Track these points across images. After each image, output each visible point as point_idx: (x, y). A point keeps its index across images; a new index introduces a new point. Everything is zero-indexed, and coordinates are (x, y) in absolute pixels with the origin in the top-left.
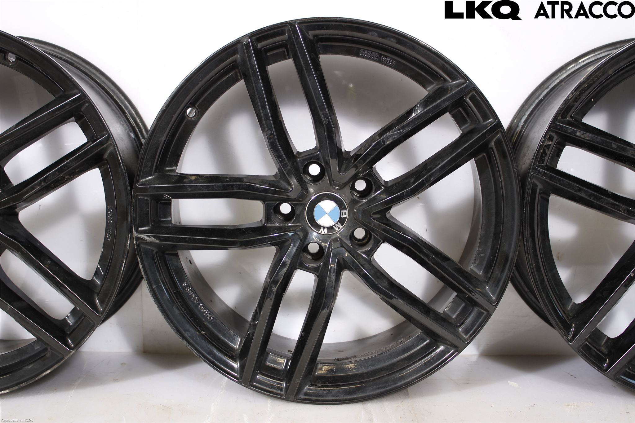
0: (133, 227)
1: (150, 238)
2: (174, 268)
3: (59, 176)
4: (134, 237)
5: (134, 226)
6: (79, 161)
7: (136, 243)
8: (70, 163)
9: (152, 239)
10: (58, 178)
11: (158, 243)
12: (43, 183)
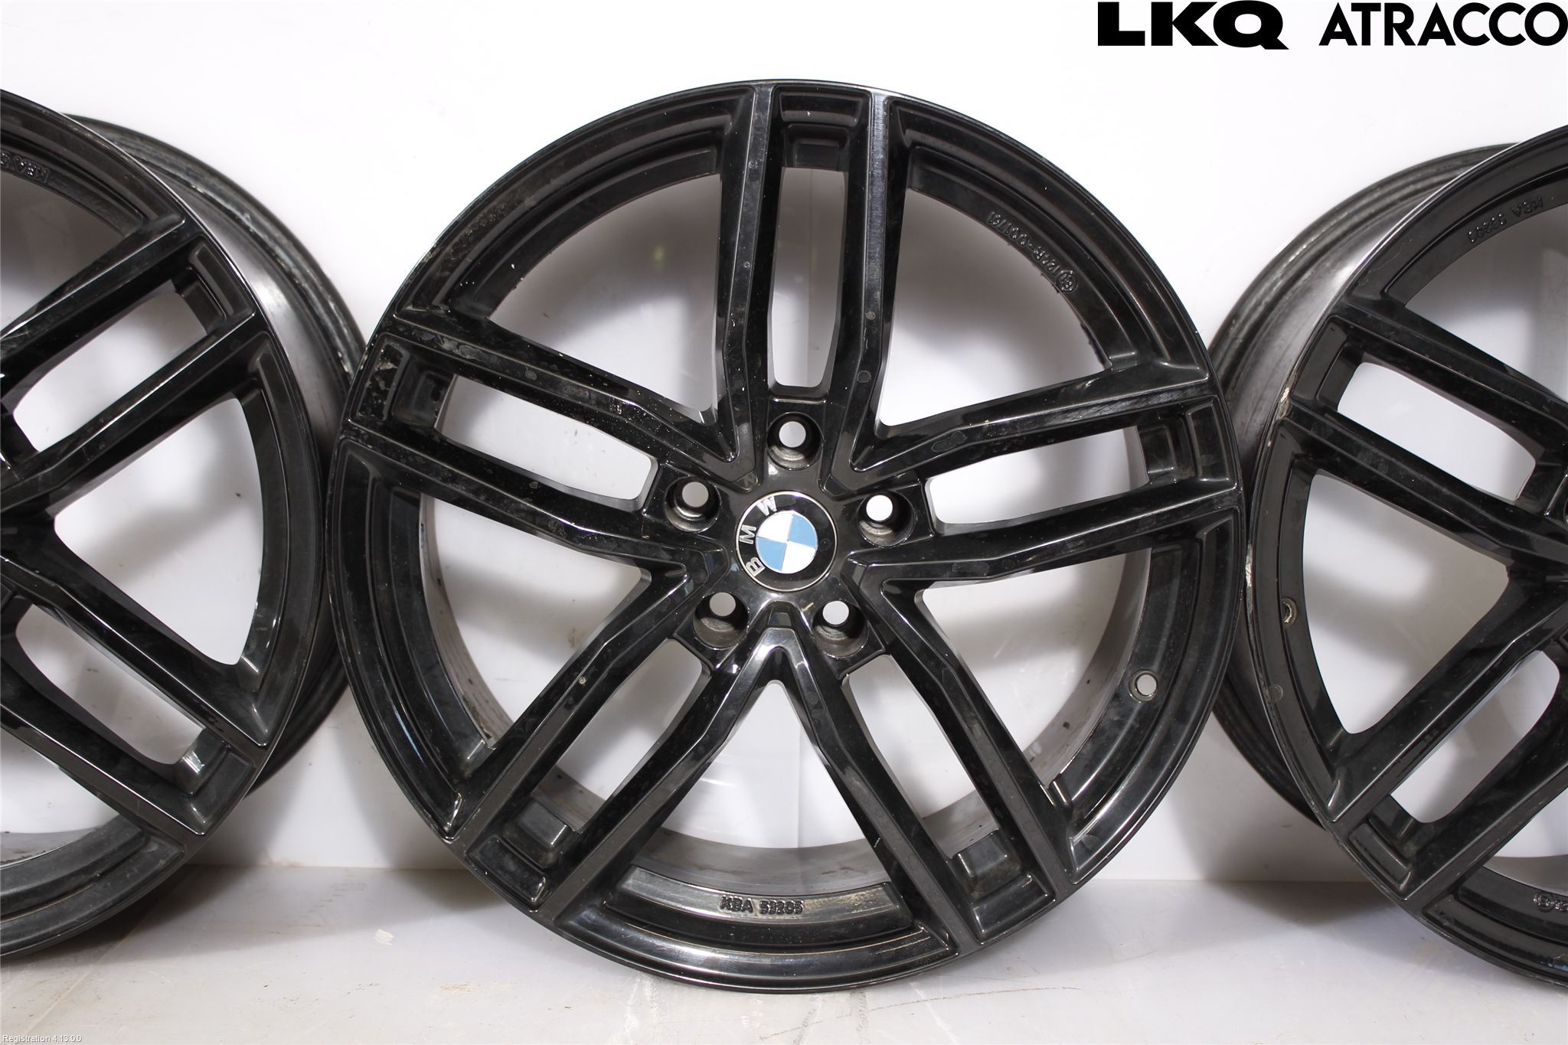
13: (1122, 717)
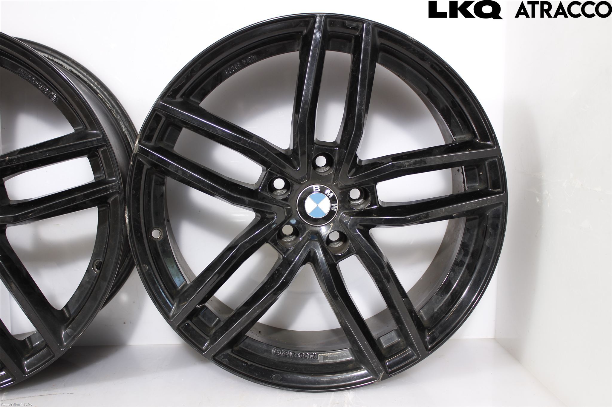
13: (90, 279)
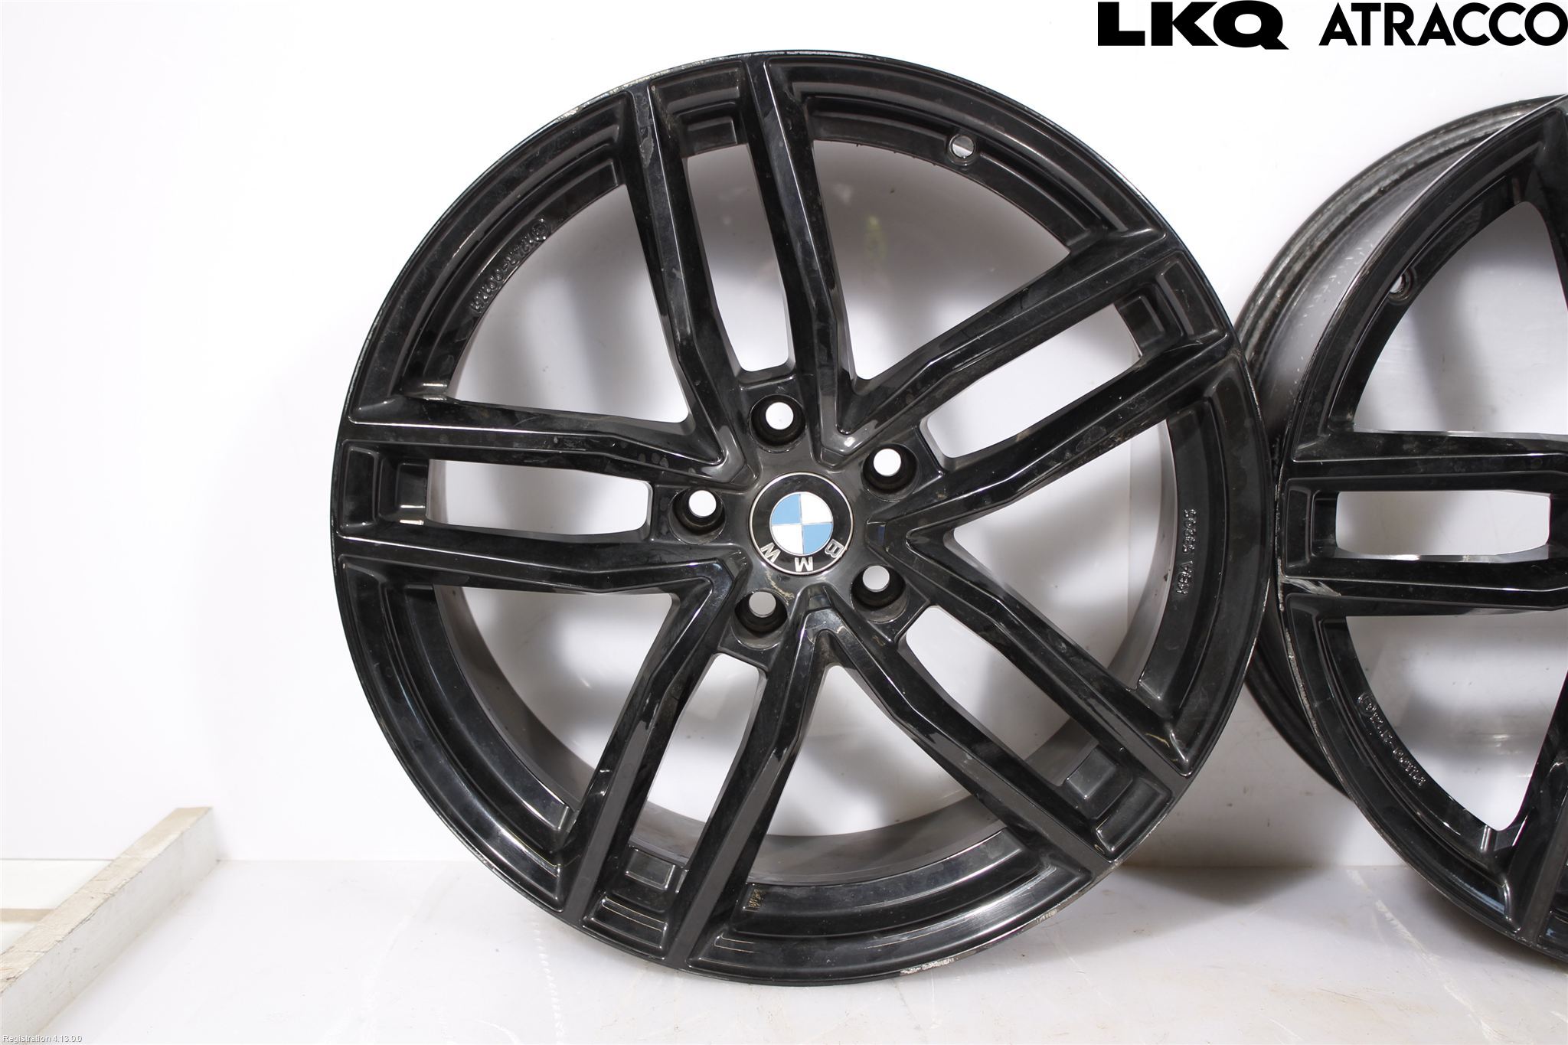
0: (1279, 561)
1: (1319, 588)
2: (1340, 659)
3: (1106, 437)
4: (1279, 584)
5: (1281, 559)
6: (1157, 401)
7: (1284, 598)
8: (1134, 406)
9: (1324, 590)
10: (1102, 442)
11: (1338, 598)
12: (1068, 454)
